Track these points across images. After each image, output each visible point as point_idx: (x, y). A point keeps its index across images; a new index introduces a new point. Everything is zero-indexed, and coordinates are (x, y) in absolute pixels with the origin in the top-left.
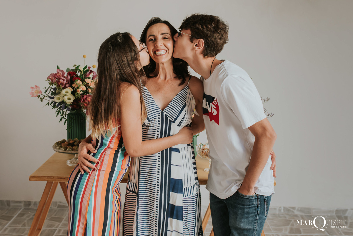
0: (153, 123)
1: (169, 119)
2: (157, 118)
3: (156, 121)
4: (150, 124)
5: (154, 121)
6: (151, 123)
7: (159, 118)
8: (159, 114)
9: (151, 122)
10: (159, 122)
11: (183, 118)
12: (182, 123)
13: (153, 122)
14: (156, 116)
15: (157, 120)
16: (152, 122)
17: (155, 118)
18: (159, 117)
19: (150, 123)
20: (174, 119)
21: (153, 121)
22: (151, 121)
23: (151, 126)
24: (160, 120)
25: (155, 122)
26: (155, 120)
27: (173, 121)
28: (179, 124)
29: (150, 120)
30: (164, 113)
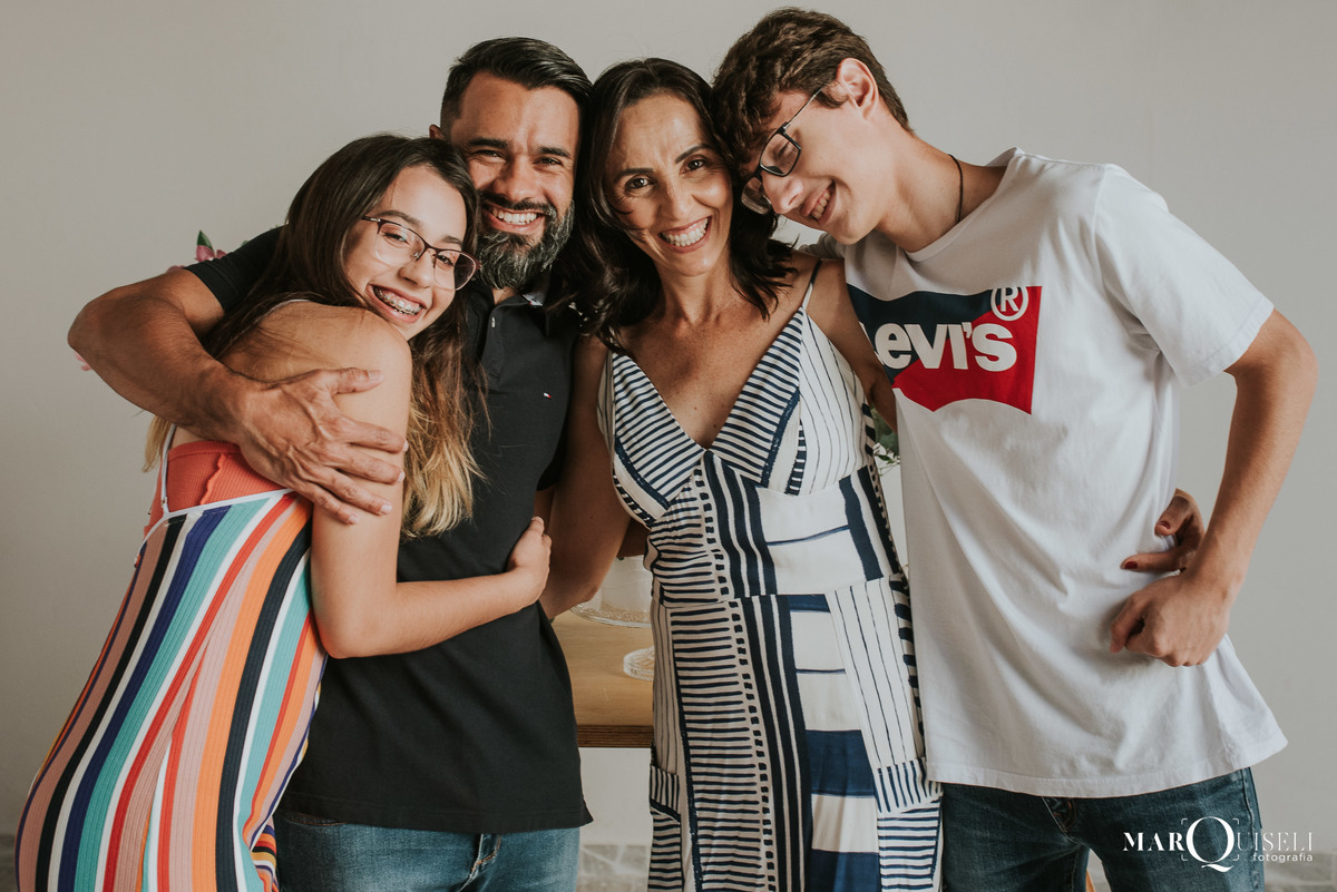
0: (683, 510)
1: (742, 476)
2: (691, 484)
3: (693, 499)
4: (674, 517)
5: (686, 500)
6: (677, 511)
7: (700, 484)
8: (698, 468)
9: (673, 508)
10: (706, 502)
11: (802, 455)
12: (800, 475)
13: (684, 505)
14: (687, 480)
15: (696, 492)
16: (679, 506)
17: (686, 486)
18: (697, 478)
19: (671, 513)
20: (760, 472)
21: (680, 501)
22: (674, 502)
23: (683, 522)
24: (707, 489)
25: (691, 504)
26: (688, 495)
27: (759, 480)
28: (791, 482)
29: (669, 498)
30: (715, 457)
